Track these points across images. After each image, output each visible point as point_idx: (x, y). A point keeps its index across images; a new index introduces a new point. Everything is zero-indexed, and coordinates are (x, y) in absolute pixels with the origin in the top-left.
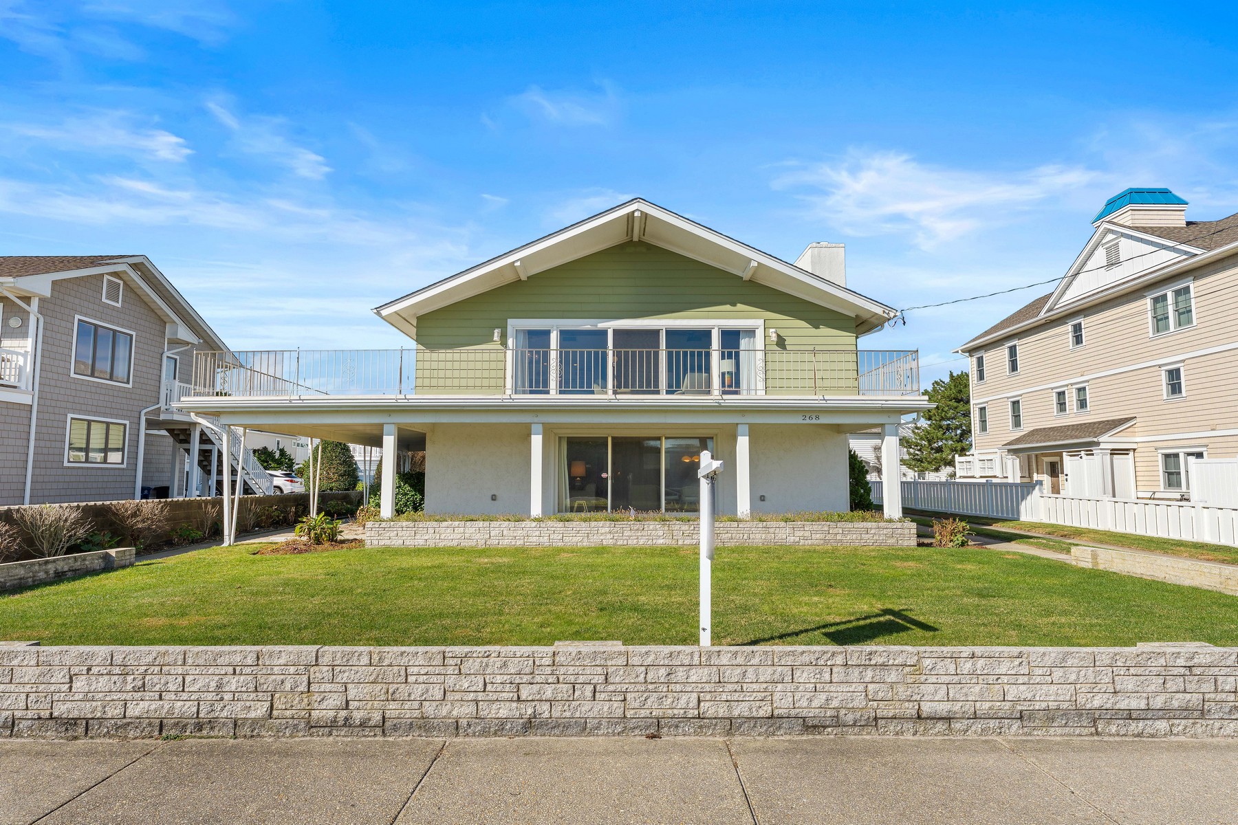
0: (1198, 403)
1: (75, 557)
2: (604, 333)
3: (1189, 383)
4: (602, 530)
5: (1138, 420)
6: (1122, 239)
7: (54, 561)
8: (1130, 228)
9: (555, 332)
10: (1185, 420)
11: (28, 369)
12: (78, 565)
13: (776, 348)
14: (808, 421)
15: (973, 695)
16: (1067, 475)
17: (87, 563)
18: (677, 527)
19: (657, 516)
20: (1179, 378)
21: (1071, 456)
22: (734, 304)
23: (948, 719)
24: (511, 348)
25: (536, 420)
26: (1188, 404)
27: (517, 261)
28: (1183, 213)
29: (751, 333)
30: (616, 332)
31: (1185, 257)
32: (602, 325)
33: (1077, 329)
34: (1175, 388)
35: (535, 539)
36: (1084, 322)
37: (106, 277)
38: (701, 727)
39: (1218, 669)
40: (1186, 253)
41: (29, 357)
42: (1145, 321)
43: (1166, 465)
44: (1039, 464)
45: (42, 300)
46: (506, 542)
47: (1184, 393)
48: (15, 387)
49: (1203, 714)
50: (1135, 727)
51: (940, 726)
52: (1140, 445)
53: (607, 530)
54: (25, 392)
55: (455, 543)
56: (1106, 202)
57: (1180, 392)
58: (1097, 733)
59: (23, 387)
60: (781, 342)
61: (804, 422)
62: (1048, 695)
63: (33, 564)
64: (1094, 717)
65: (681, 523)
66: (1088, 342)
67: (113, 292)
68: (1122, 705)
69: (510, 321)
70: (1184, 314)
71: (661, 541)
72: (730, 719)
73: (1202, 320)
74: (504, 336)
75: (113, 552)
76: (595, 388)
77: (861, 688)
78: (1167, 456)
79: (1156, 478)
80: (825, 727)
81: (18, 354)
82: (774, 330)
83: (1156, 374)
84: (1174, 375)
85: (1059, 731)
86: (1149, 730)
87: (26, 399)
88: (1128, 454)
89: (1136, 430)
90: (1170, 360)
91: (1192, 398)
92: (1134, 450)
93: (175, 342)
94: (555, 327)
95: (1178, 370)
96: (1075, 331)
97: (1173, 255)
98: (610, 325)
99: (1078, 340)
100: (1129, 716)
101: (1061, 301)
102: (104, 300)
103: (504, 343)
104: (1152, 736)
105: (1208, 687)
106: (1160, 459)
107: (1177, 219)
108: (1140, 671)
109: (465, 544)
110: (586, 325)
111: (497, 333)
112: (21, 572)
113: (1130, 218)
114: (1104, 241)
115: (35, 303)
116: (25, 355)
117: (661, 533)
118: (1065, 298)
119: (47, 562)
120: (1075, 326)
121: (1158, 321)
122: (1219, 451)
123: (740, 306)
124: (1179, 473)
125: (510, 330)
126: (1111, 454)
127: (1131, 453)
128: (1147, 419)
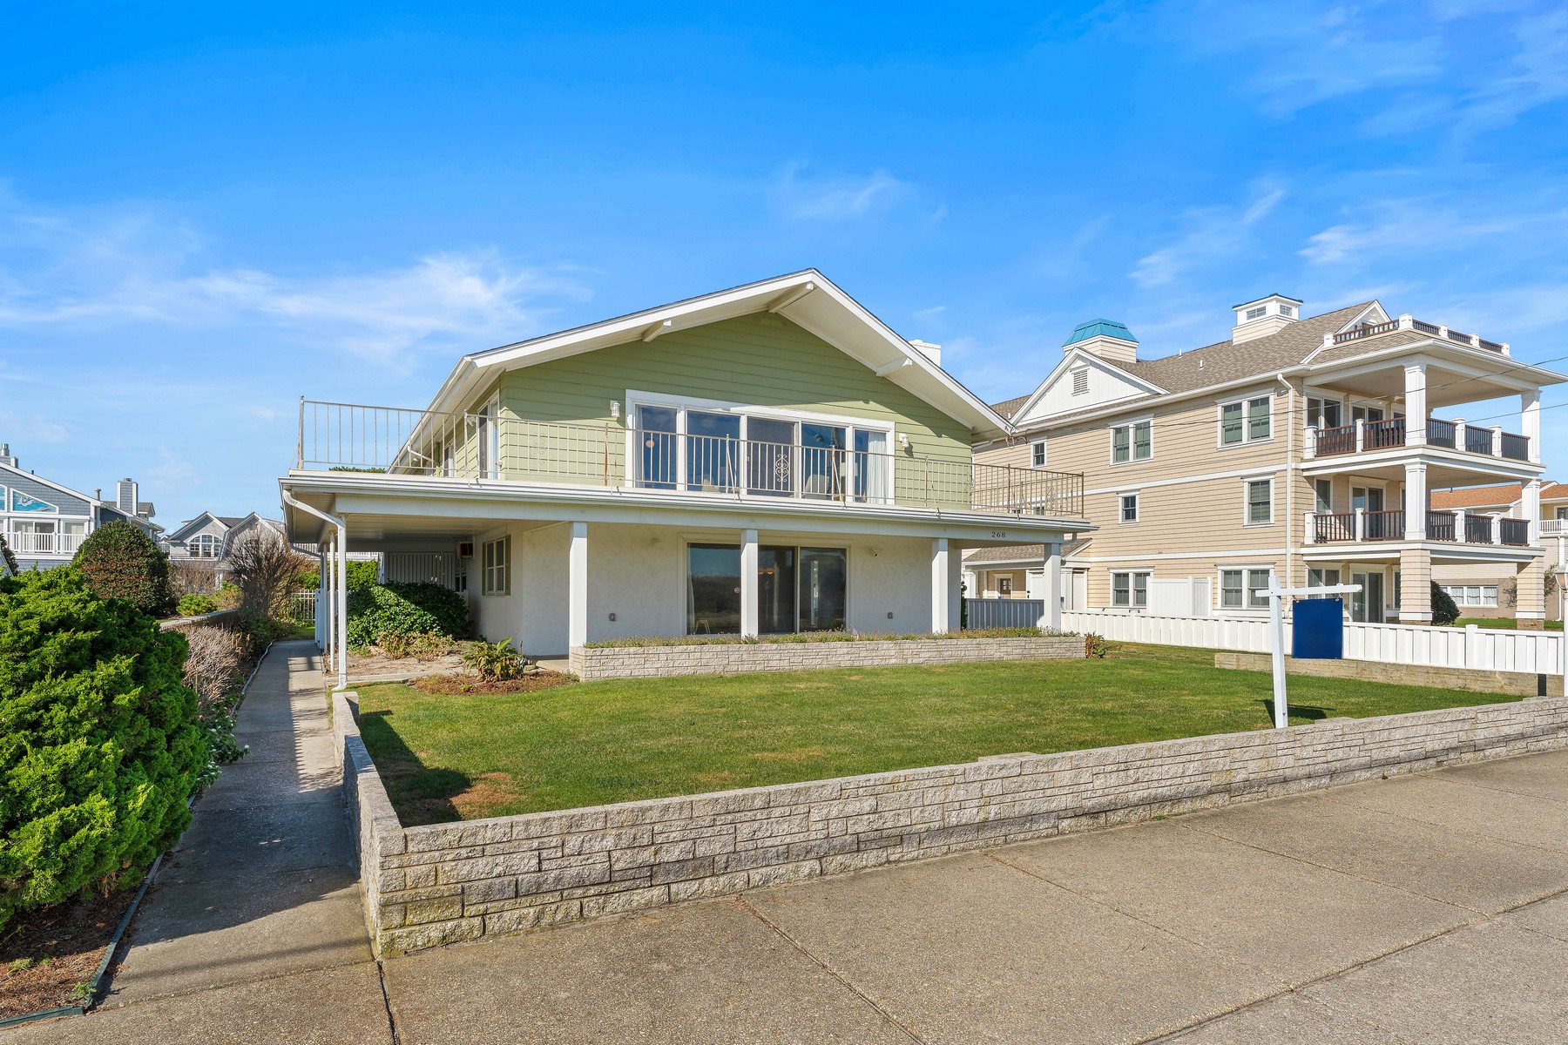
0: (1149, 528)
2: (735, 420)
3: (1142, 510)
4: (841, 651)
5: (1093, 541)
6: (1091, 367)
8: (1099, 357)
9: (683, 412)
10: (1137, 543)
13: (904, 454)
14: (996, 538)
16: (1029, 592)
18: (907, 646)
19: (792, 636)
20: (1134, 504)
21: (1033, 573)
22: (867, 402)
24: (631, 428)
25: (753, 525)
26: (1141, 529)
27: (667, 320)
28: (1134, 350)
29: (881, 435)
30: (750, 420)
31: (1147, 394)
32: (735, 409)
33: (1039, 449)
34: (1130, 514)
35: (775, 663)
36: (1048, 444)
40: (1149, 390)
42: (1107, 449)
43: (1117, 584)
44: (990, 580)
46: (746, 667)
47: (1137, 519)
52: (1093, 565)
53: (846, 650)
55: (690, 671)
56: (1075, 326)
57: (1134, 517)
60: (909, 451)
61: (994, 539)
65: (910, 641)
66: (1050, 464)
69: (629, 393)
70: (1143, 446)
71: (893, 661)
73: (1159, 454)
74: (622, 410)
76: (705, 484)
78: (1118, 575)
79: (1107, 596)
82: (904, 435)
83: (1114, 499)
84: (1130, 502)
88: (1082, 573)
89: (1091, 551)
90: (1128, 487)
91: (1144, 524)
92: (1088, 569)
94: (682, 409)
95: (1133, 498)
96: (1037, 452)
97: (1138, 391)
98: (745, 411)
99: (1040, 459)
101: (1024, 419)
103: (622, 421)
106: (1111, 577)
107: (1130, 356)
109: (701, 671)
110: (717, 408)
111: (615, 406)
113: (1099, 348)
114: (1072, 367)
117: (893, 653)
118: (1029, 417)
120: (1037, 446)
121: (1117, 450)
122: (1164, 572)
123: (873, 405)
124: (1127, 591)
125: (629, 405)
126: (1073, 573)
127: (1086, 572)
128: (1102, 541)
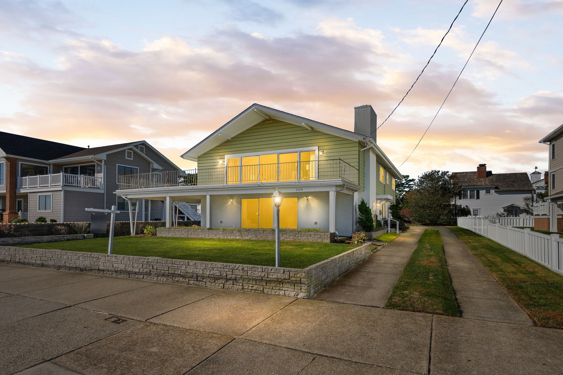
1: (73, 236)
7: (66, 236)
11: (102, 183)
12: (74, 237)
14: (298, 191)
15: (108, 266)
17: (77, 237)
23: (103, 271)
27: (219, 134)
37: (126, 151)
38: (65, 268)
39: (153, 263)
41: (102, 178)
45: (105, 160)
48: (99, 188)
49: (150, 274)
50: (137, 276)
51: (102, 272)
54: (102, 189)
58: (129, 277)
59: (101, 188)
61: (297, 191)
62: (121, 267)
63: (60, 236)
64: (129, 273)
67: (129, 156)
68: (134, 271)
69: (226, 156)
72: (70, 267)
74: (224, 162)
75: (85, 235)
77: (89, 262)
80: (84, 270)
81: (99, 178)
82: (322, 151)
85: (123, 276)
86: (139, 277)
87: (102, 192)
93: (154, 170)
94: (240, 157)
98: (260, 154)
100: (136, 273)
102: (126, 158)
104: (139, 279)
105: (151, 268)
108: (138, 262)
111: (222, 161)
112: (56, 238)
115: (103, 162)
116: (101, 178)
119: (64, 236)
125: (226, 159)
